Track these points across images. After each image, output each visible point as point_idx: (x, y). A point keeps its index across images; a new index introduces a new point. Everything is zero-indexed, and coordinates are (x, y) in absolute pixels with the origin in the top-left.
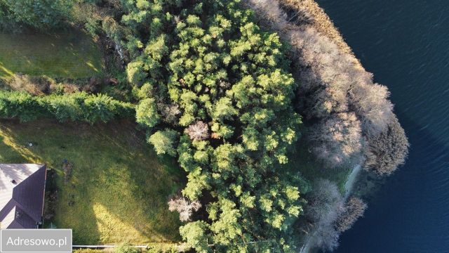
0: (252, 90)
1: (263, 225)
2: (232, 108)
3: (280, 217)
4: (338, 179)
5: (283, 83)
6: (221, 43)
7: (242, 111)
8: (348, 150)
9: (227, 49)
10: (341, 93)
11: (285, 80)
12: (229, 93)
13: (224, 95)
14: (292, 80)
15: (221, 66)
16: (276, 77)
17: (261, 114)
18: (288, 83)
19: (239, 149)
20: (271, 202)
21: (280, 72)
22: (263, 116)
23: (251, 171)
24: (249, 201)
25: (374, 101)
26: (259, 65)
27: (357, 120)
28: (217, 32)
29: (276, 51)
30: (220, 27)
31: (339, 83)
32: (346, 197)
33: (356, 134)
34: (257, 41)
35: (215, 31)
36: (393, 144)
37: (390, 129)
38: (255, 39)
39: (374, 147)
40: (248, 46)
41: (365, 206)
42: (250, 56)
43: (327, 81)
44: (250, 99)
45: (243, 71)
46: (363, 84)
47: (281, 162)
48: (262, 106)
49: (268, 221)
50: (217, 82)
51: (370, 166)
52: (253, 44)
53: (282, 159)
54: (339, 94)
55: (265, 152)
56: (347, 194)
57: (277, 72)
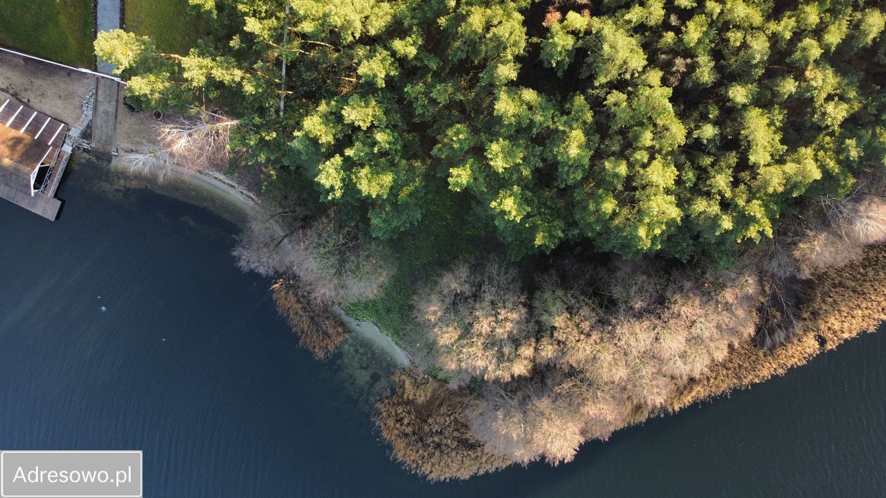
0: (647, 138)
1: (313, 97)
2: (613, 74)
3: (326, 138)
4: (389, 310)
5: (647, 220)
6: (789, 86)
7: (597, 104)
8: (447, 336)
9: (764, 102)
10: (581, 356)
11: (650, 227)
12: (655, 76)
13: (652, 62)
14: (646, 244)
15: (727, 76)
16: (665, 207)
17: (579, 147)
18: (642, 232)
19: (507, 71)
20: (364, 127)
21: (674, 220)
22: (574, 151)
23: (443, 92)
24: (376, 67)
25: (545, 426)
26: (702, 174)
27: (512, 376)
28: (820, 83)
29: (727, 223)
30: (829, 98)
31: (606, 357)
32: (346, 318)
33: (480, 363)
34: (766, 183)
35: (823, 80)
36: (438, 446)
37: (472, 447)
38: (775, 178)
39: (441, 405)
40: (759, 156)
41: (320, 355)
42: (733, 159)
43: (618, 330)
44: (623, 132)
45: (698, 127)
46: (591, 410)
47: (454, 171)
48: (598, 156)
49: (323, 107)
50: (688, 53)
51: (402, 386)
52: (761, 171)
53: (461, 176)
54: (582, 350)
55: (483, 137)
56: (352, 322)
57: (674, 213)
